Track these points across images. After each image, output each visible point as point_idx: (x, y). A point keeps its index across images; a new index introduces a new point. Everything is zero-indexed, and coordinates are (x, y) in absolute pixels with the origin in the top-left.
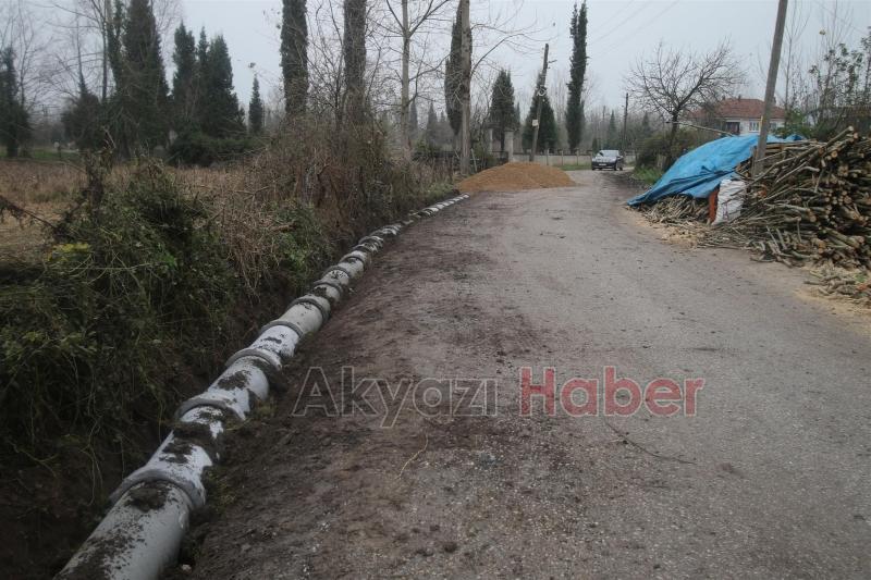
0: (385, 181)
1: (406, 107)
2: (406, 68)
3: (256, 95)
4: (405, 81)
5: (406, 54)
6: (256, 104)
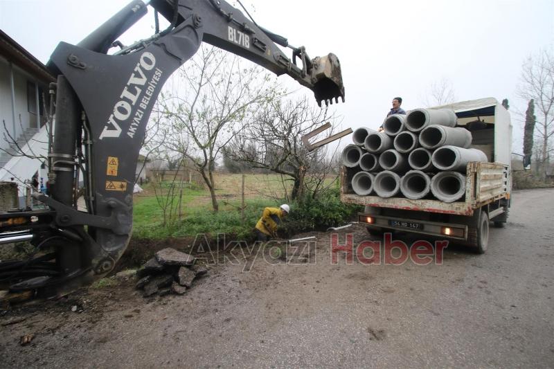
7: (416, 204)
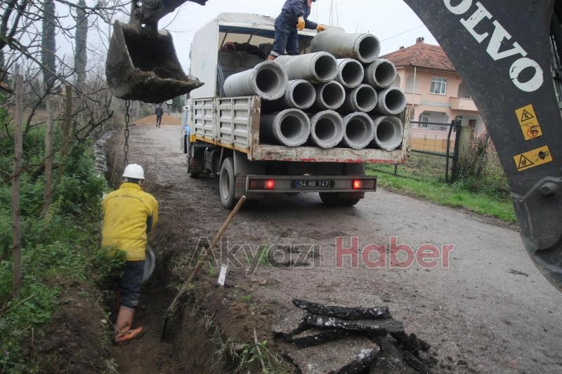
7: (359, 155)
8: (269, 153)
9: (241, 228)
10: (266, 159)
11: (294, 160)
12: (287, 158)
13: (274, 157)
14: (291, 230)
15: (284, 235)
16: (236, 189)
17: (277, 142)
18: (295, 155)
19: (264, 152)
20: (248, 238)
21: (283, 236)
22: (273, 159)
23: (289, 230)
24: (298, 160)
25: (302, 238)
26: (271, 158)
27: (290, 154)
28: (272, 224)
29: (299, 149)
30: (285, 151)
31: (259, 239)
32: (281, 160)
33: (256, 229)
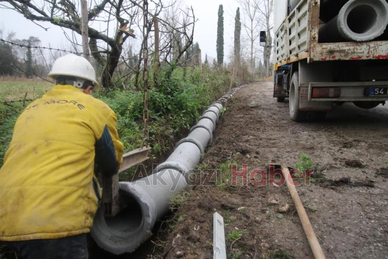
0: (248, 76)
1: (252, 61)
2: (252, 50)
3: (206, 59)
4: (252, 54)
5: (252, 46)
6: (206, 62)
8: (331, 52)
9: (298, 137)
10: (328, 59)
11: (364, 58)
12: (355, 56)
13: (338, 57)
14: (358, 141)
15: (346, 145)
16: (300, 100)
17: (342, 38)
18: (366, 52)
19: (325, 51)
20: (300, 147)
21: (345, 147)
22: (337, 58)
23: (355, 141)
24: (371, 57)
25: (371, 150)
26: (334, 57)
27: (359, 51)
28: (336, 134)
29: (372, 45)
30: (352, 48)
31: (312, 148)
32: (348, 59)
33: (314, 138)
